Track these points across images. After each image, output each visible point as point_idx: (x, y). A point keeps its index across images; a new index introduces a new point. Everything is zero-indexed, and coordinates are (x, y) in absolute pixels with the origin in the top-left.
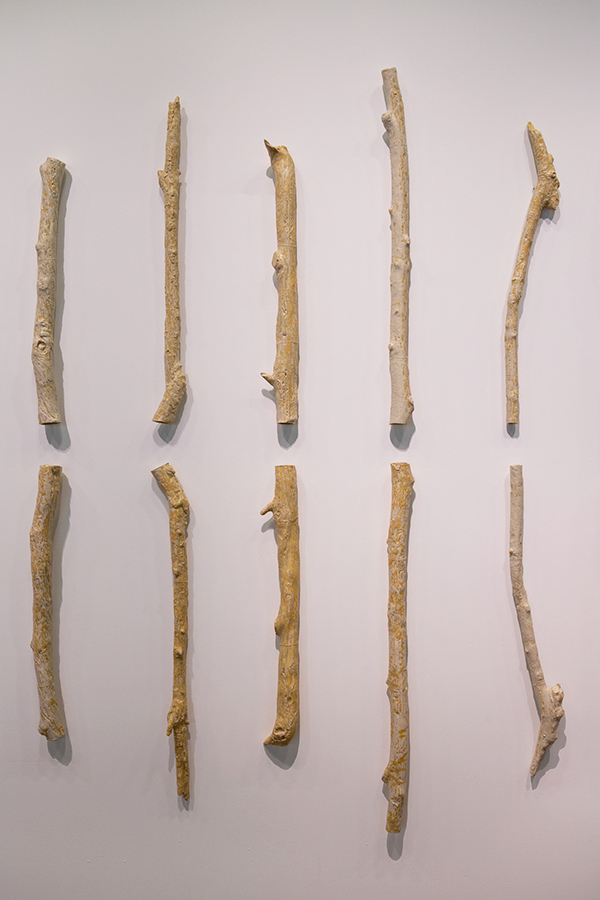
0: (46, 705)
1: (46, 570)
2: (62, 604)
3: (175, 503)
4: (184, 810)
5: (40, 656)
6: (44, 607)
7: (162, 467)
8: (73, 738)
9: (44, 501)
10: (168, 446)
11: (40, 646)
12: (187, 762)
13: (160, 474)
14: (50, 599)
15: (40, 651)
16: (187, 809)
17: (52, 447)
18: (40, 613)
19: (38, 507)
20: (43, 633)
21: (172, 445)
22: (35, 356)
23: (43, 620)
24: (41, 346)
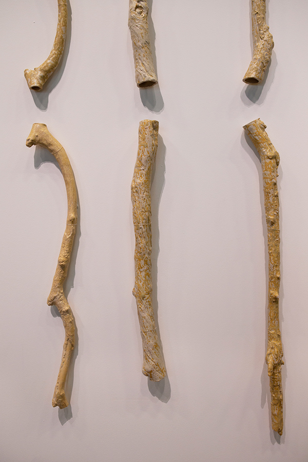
0: (151, 349)
1: (149, 220)
2: (159, 254)
3: (269, 154)
4: (276, 443)
5: (144, 302)
6: (146, 256)
7: (255, 121)
8: (171, 378)
9: (146, 153)
10: (255, 106)
11: (143, 293)
12: (282, 400)
13: (254, 128)
14: (151, 248)
15: (144, 298)
16: (279, 443)
17: (147, 109)
18: (142, 262)
19: (140, 160)
20: (146, 280)
21: (259, 104)
22: (132, 19)
23: (146, 267)
24: (138, 10)
